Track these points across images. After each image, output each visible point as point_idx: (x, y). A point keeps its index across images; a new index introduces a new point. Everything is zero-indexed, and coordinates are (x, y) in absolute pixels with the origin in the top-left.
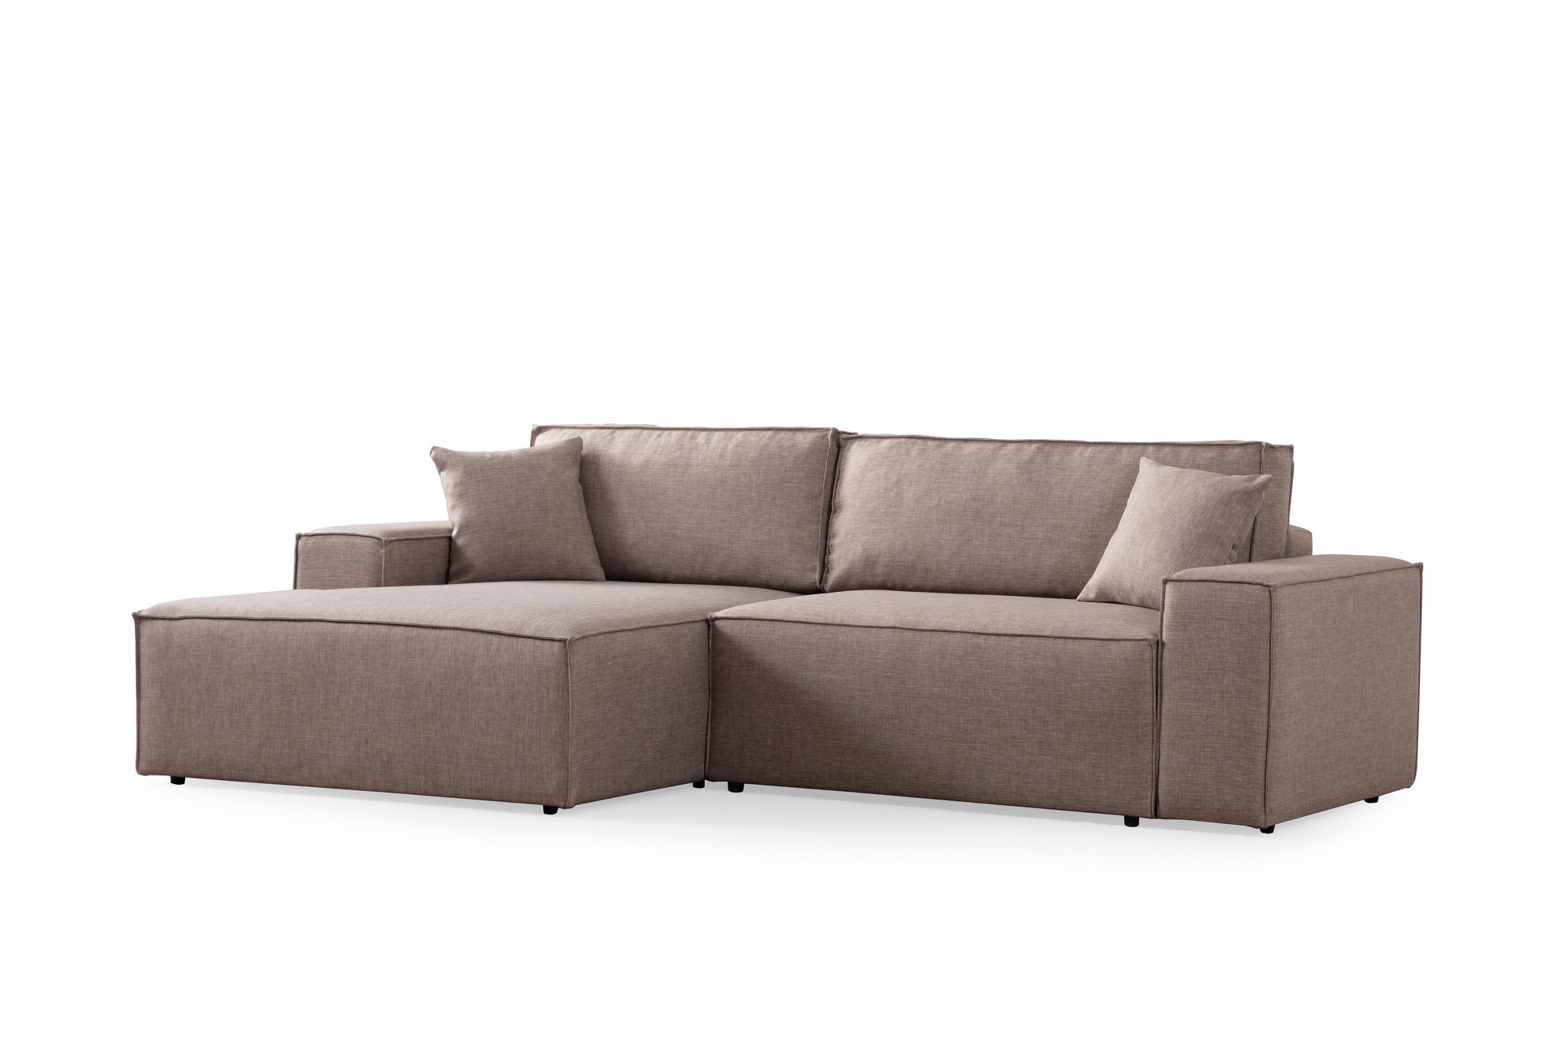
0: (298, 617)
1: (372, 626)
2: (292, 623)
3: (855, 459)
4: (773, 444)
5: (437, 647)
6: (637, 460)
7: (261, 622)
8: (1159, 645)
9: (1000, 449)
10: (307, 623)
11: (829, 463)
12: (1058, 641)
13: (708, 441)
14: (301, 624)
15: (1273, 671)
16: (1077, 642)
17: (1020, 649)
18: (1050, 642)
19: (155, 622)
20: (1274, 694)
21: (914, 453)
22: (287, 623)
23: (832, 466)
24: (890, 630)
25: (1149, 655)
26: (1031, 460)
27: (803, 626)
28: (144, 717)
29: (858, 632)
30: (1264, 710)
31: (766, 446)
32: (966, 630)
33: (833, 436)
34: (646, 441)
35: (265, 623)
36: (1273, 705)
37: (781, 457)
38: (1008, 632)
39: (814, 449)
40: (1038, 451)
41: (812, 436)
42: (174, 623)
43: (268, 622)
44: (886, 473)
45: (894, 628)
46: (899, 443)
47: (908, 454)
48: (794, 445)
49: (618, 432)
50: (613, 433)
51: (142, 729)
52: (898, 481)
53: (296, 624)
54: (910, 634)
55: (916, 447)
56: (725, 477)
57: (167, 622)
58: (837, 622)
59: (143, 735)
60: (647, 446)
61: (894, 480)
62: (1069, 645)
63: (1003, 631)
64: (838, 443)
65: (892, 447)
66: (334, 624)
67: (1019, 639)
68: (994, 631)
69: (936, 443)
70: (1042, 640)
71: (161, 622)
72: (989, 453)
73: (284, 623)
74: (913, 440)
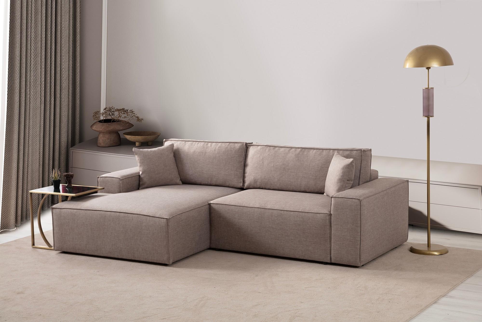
0: (95, 209)
1: (115, 213)
2: (93, 211)
3: (252, 151)
4: (229, 147)
5: (132, 219)
6: (192, 151)
7: (85, 210)
8: (331, 215)
9: (290, 150)
10: (97, 211)
11: (244, 152)
12: (303, 213)
13: (211, 145)
14: (96, 211)
15: (361, 223)
16: (308, 214)
17: (293, 215)
18: (301, 213)
19: (57, 209)
20: (362, 229)
21: (267, 151)
22: (92, 211)
23: (245, 153)
24: (257, 208)
25: (328, 218)
26: (299, 154)
27: (234, 206)
28: (55, 235)
29: (249, 209)
30: (359, 234)
31: (227, 147)
32: (278, 209)
33: (245, 145)
34: (194, 145)
35: (86, 211)
36: (362, 233)
37: (231, 151)
38: (290, 210)
39: (240, 148)
40: (301, 151)
41: (240, 144)
42: (62, 209)
43: (87, 211)
44: (260, 156)
45: (259, 208)
46: (263, 147)
47: (265, 151)
48: (234, 147)
49: (187, 142)
50: (185, 142)
51: (55, 238)
52: (263, 159)
53: (94, 211)
54: (263, 210)
55: (268, 149)
56: (216, 156)
57: (60, 209)
58: (243, 206)
59: (55, 240)
60: (194, 147)
61: (261, 158)
62: (306, 214)
63: (288, 210)
64: (247, 146)
65: (261, 149)
66: (105, 212)
67: (292, 212)
68: (286, 210)
69: (273, 147)
70: (299, 213)
71: (58, 209)
72: (287, 151)
73: (91, 211)
74: (267, 147)
